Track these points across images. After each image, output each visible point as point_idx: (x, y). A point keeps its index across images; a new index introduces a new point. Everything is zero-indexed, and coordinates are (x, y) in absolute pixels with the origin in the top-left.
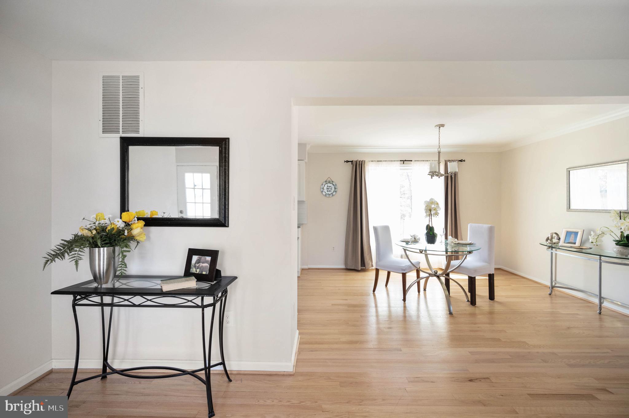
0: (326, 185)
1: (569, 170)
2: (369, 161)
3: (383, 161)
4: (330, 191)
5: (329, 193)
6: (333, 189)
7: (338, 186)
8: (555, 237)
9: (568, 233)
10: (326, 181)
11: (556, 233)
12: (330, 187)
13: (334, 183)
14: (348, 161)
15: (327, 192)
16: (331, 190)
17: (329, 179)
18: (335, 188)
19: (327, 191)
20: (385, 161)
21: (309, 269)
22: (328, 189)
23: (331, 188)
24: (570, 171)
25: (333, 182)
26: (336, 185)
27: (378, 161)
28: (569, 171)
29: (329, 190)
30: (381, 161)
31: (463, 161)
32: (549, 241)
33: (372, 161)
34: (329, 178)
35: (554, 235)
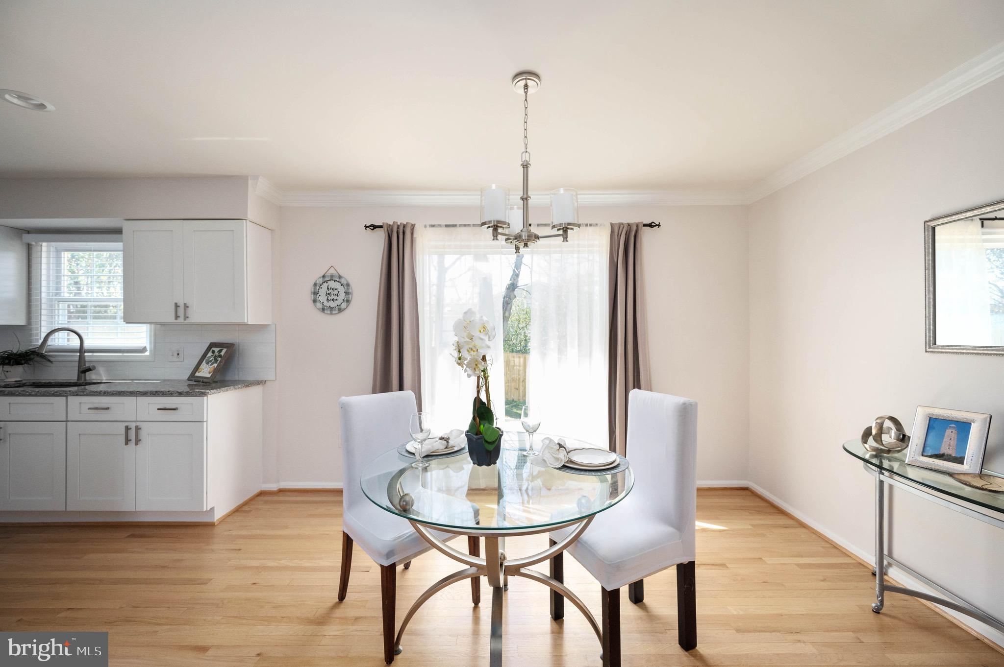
0: (325, 285)
1: (932, 224)
2: (425, 226)
3: (460, 226)
4: (334, 300)
5: (332, 304)
6: (342, 296)
7: (355, 288)
8: (889, 429)
9: (935, 424)
10: (324, 276)
11: (892, 419)
12: (334, 289)
13: (343, 281)
14: (374, 227)
15: (326, 303)
16: (336, 297)
17: (332, 271)
18: (347, 293)
19: (327, 300)
20: (465, 225)
21: (281, 491)
22: (330, 294)
23: (336, 292)
24: (937, 229)
25: (340, 277)
26: (348, 285)
27: (447, 226)
28: (934, 229)
29: (332, 297)
30: (454, 226)
31: (656, 225)
32: (871, 441)
33: (433, 226)
34: (332, 268)
35: (888, 424)
